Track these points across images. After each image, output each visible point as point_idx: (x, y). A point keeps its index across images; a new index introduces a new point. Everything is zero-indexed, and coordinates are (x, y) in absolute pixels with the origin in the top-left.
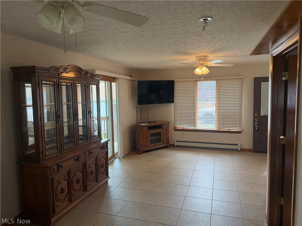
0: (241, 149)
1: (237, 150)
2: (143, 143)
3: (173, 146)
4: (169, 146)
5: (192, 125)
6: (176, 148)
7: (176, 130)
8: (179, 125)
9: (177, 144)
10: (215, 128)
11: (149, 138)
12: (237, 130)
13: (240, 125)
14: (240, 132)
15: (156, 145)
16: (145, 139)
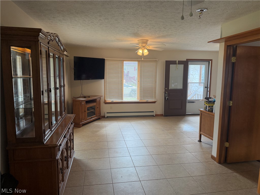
0: (156, 115)
1: (153, 116)
2: (82, 117)
3: (104, 117)
4: (101, 118)
5: (120, 98)
6: (107, 119)
7: (106, 103)
8: (109, 99)
9: (107, 115)
10: (137, 100)
11: (87, 112)
12: (153, 100)
13: (155, 97)
14: (154, 102)
15: (92, 118)
16: (83, 113)
